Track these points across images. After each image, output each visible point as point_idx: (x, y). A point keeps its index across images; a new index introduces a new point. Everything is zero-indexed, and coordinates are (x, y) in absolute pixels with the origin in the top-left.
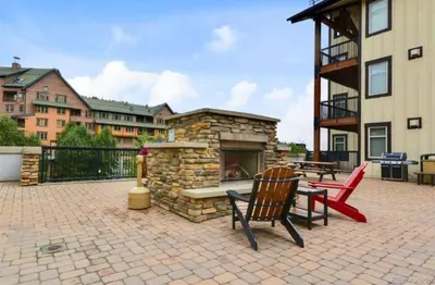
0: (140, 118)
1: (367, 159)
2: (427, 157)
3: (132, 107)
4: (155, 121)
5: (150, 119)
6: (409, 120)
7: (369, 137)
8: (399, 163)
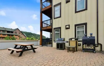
0: (8, 32)
1: (54, 41)
2: (71, 39)
3: (5, 29)
4: (14, 33)
5: (12, 32)
6: (66, 26)
7: (55, 33)
8: (62, 42)
